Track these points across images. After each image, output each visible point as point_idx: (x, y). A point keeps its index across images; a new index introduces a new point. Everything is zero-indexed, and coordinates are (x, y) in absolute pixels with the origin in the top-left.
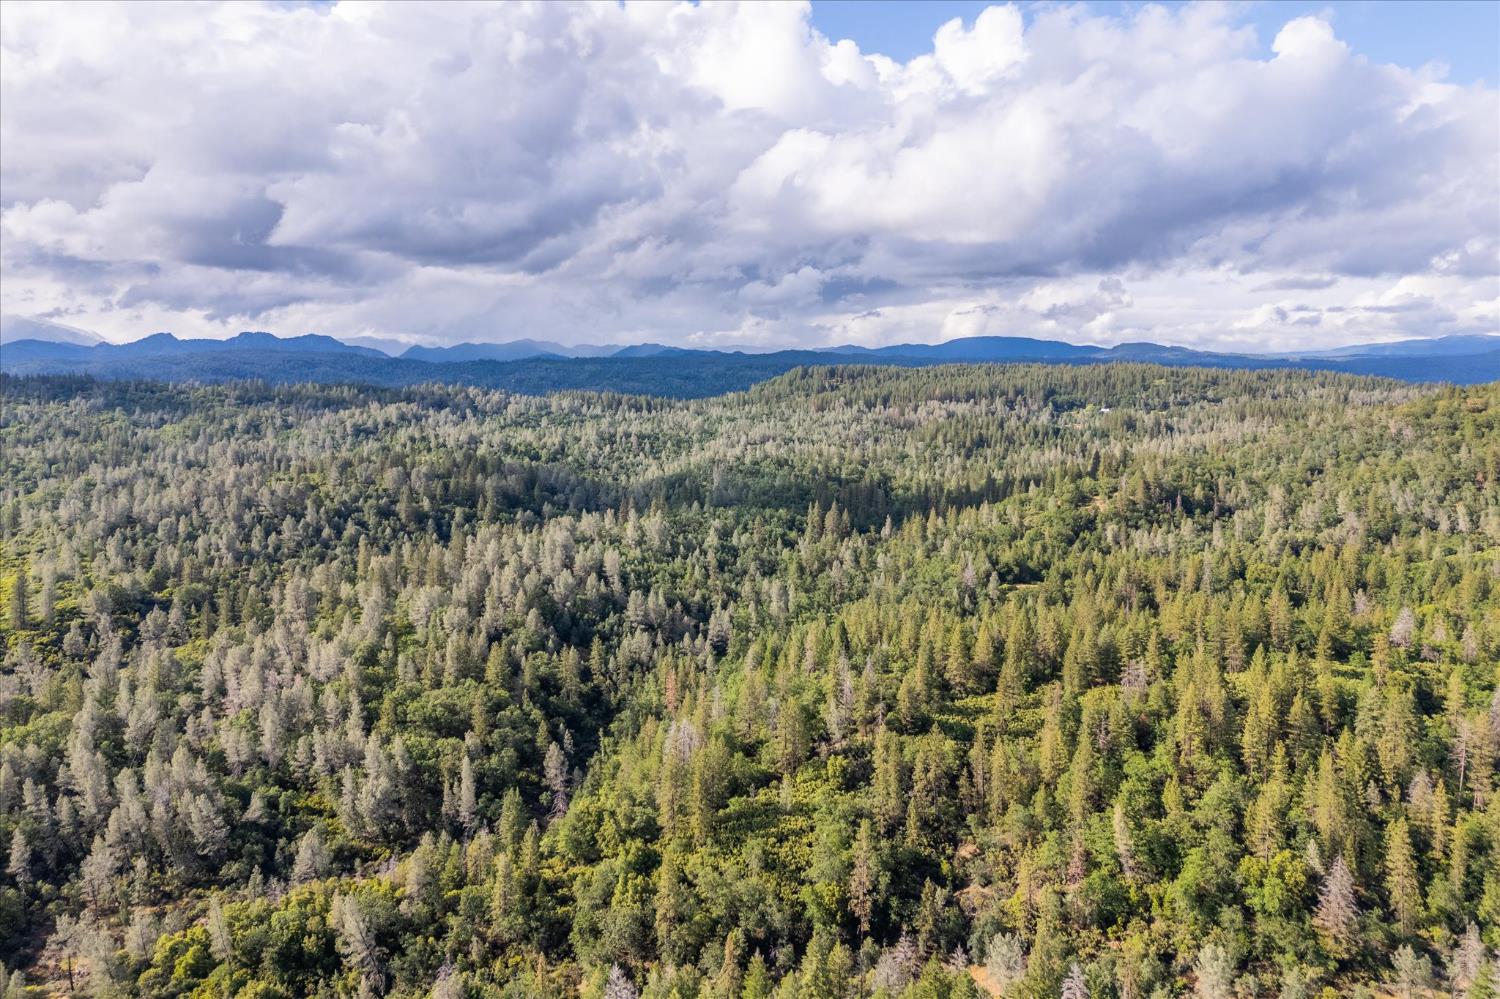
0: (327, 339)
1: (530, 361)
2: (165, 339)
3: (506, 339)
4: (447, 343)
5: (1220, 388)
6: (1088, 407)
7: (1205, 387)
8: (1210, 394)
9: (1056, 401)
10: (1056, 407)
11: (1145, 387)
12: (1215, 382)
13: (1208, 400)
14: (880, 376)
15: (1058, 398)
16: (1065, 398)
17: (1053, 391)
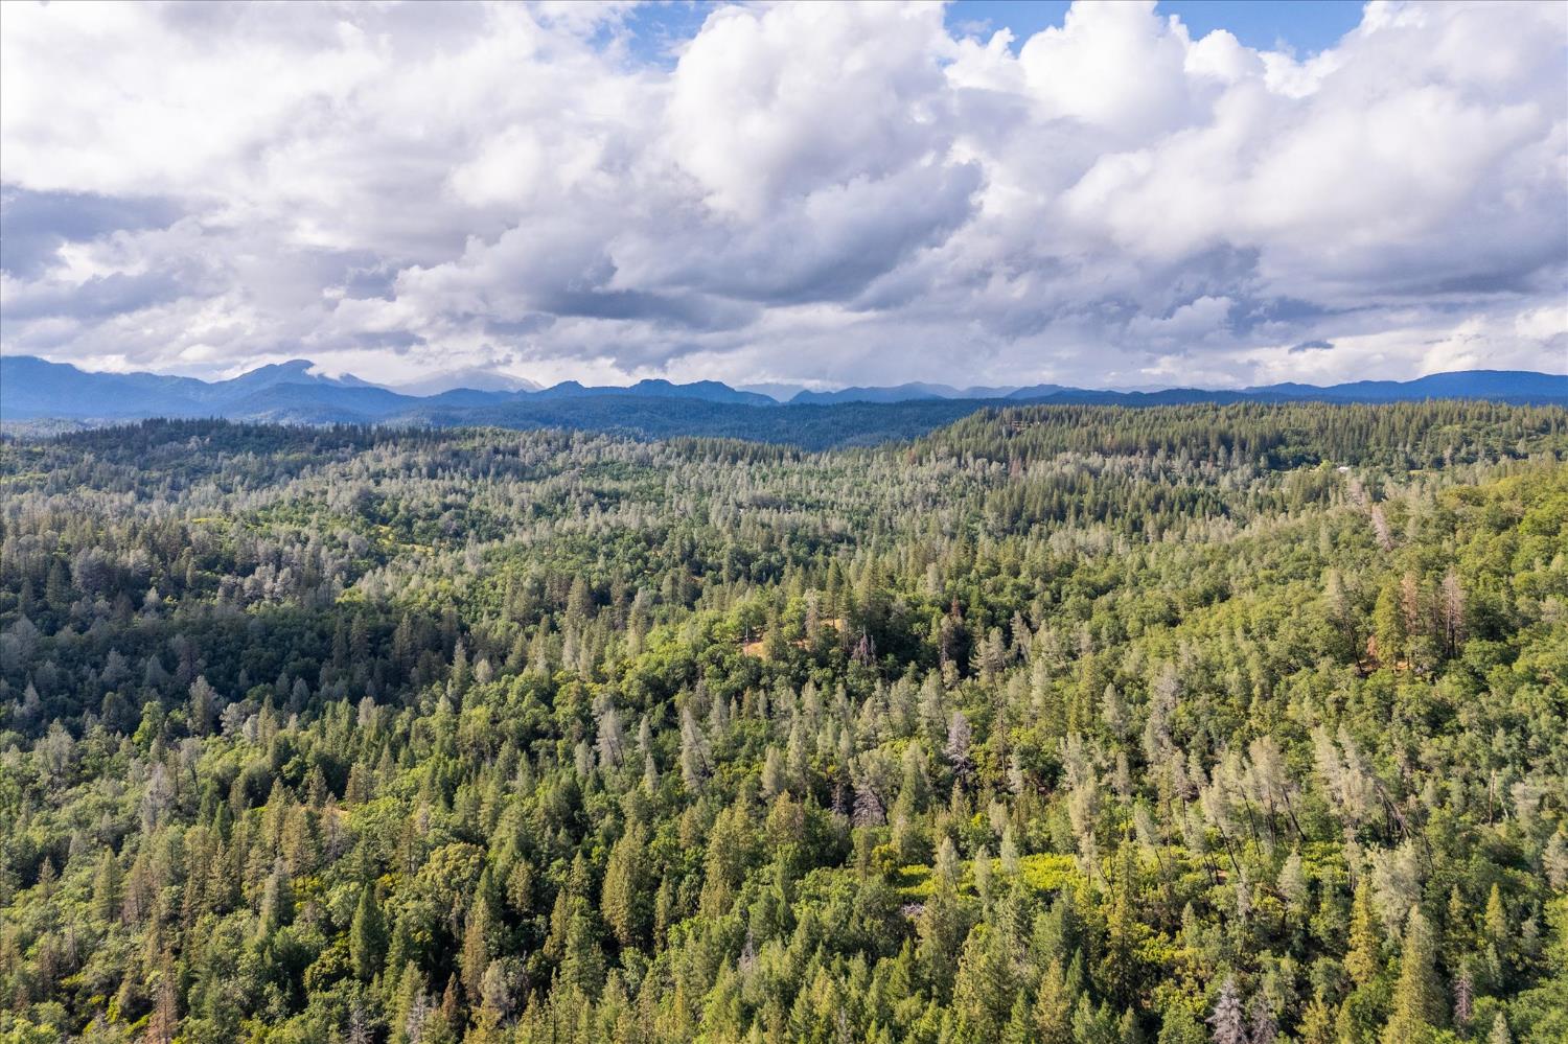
2: (572, 387)
3: (898, 383)
4: (841, 386)
5: (1549, 437)
6: (1324, 462)
7: (1520, 436)
8: (1520, 447)
9: (1274, 455)
10: (1277, 464)
11: (1420, 434)
12: (1545, 429)
13: (1514, 455)
14: (1084, 418)
15: (1283, 451)
16: (1291, 449)
17: (1281, 440)
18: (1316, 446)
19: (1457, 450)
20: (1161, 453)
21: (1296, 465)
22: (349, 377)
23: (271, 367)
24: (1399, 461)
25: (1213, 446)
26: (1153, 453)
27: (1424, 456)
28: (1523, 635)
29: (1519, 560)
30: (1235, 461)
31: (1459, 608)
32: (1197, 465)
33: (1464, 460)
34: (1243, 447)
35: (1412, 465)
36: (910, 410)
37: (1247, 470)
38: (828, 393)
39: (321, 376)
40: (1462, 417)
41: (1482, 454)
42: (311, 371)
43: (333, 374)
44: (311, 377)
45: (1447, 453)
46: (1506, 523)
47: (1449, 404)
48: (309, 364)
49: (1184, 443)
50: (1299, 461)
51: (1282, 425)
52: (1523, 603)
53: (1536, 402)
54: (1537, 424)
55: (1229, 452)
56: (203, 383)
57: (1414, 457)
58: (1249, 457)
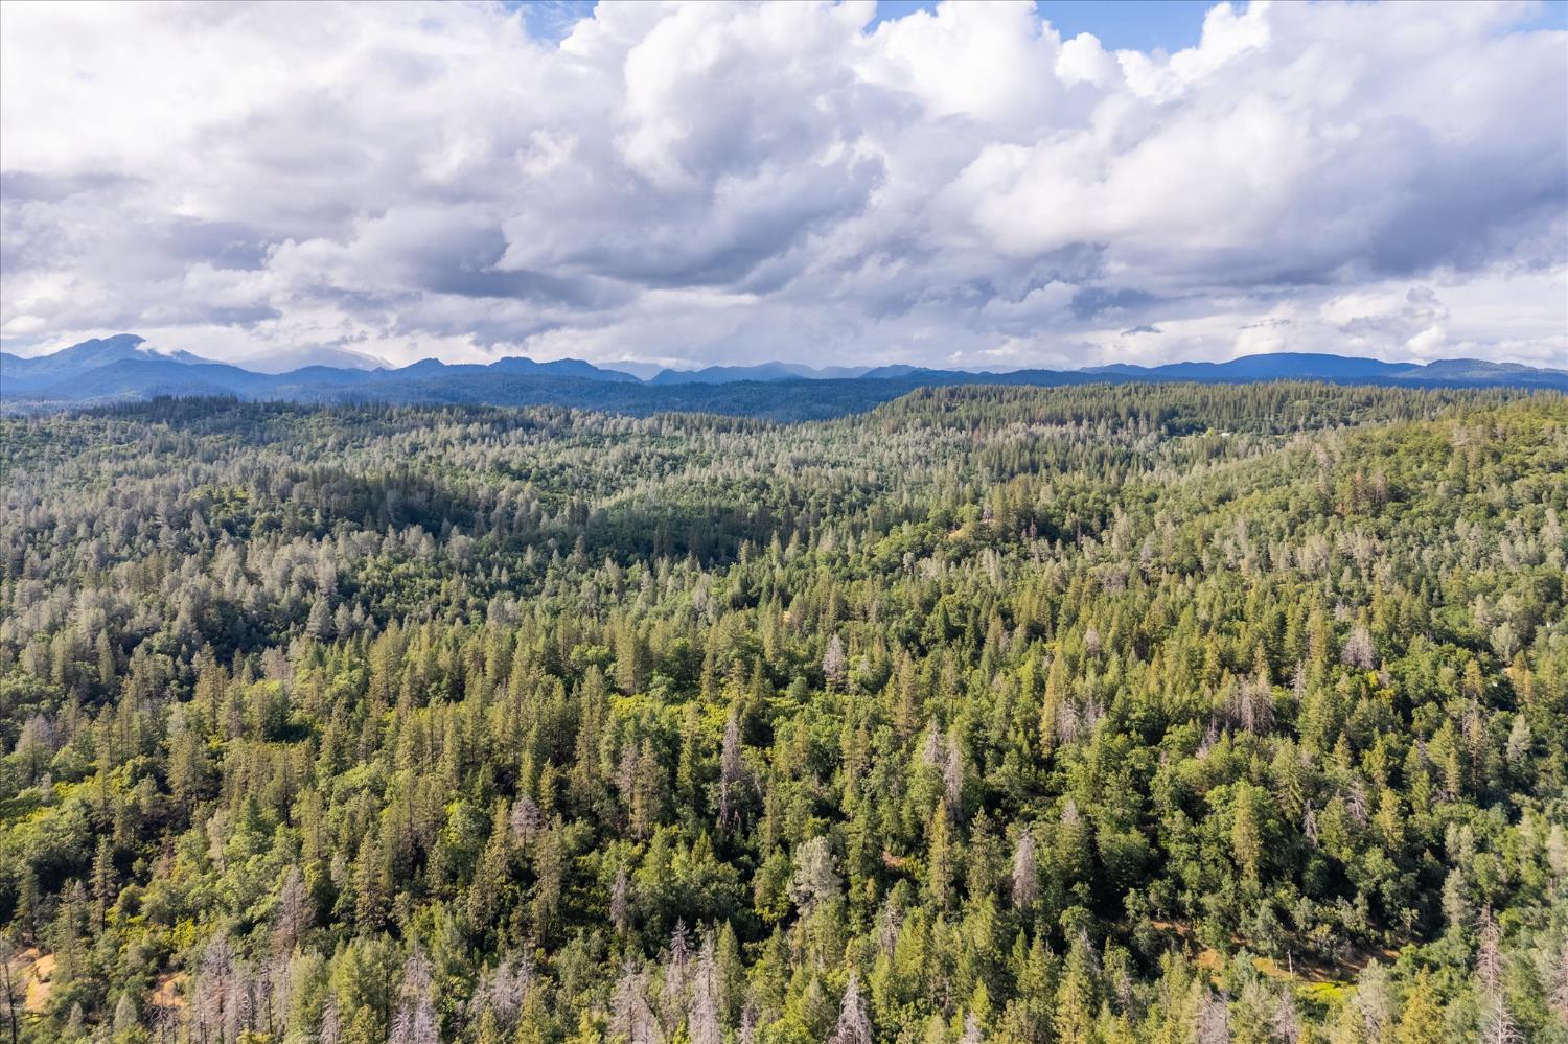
0: (582, 364)
1: (738, 383)
2: (432, 364)
3: (756, 362)
4: (699, 366)
5: (1372, 410)
6: (1210, 430)
7: (1351, 409)
8: (1353, 417)
9: (1173, 424)
10: (1173, 431)
11: (1279, 409)
12: (1369, 403)
13: (1347, 423)
14: (1006, 396)
15: (1177, 421)
16: (1184, 420)
17: (1174, 413)
18: (1202, 417)
19: (1308, 419)
20: (1085, 423)
21: (1189, 432)
22: (183, 354)
23: (95, 342)
24: (1266, 429)
25: (1123, 417)
26: (1079, 423)
27: (1284, 425)
28: (1414, 499)
29: (1403, 468)
30: (1143, 427)
31: (1383, 489)
32: (1115, 432)
33: (1313, 427)
34: (1147, 416)
35: (1276, 432)
36: (797, 389)
37: (1154, 435)
38: (690, 372)
39: (150, 351)
40: (1307, 394)
41: (1325, 422)
42: (142, 347)
43: (165, 350)
44: (141, 353)
45: (1301, 422)
46: (1388, 452)
47: (1293, 385)
48: (139, 340)
49: (1101, 416)
50: (1190, 429)
51: (1171, 401)
52: (1411, 485)
53: (1358, 382)
54: (1363, 399)
55: (1137, 423)
56: (17, 359)
57: (1277, 425)
58: (1153, 426)
